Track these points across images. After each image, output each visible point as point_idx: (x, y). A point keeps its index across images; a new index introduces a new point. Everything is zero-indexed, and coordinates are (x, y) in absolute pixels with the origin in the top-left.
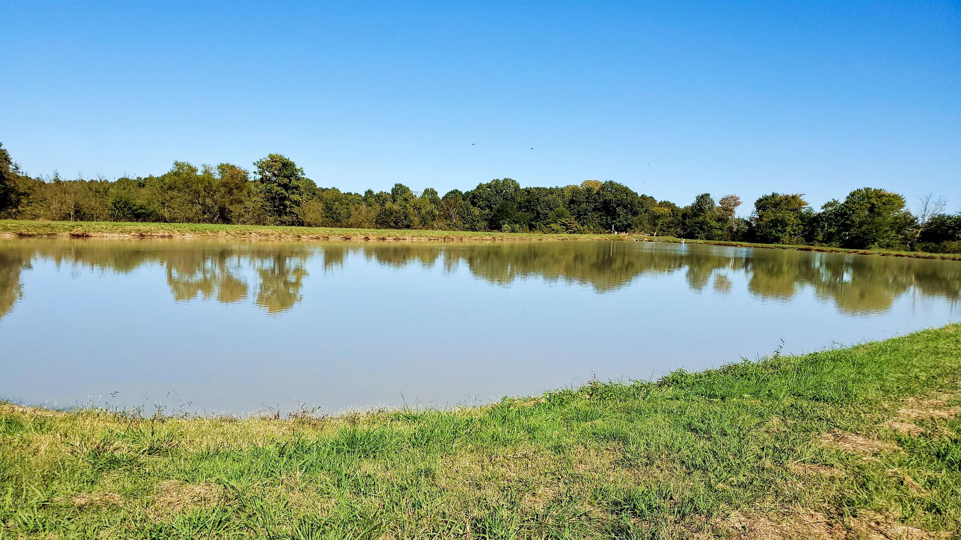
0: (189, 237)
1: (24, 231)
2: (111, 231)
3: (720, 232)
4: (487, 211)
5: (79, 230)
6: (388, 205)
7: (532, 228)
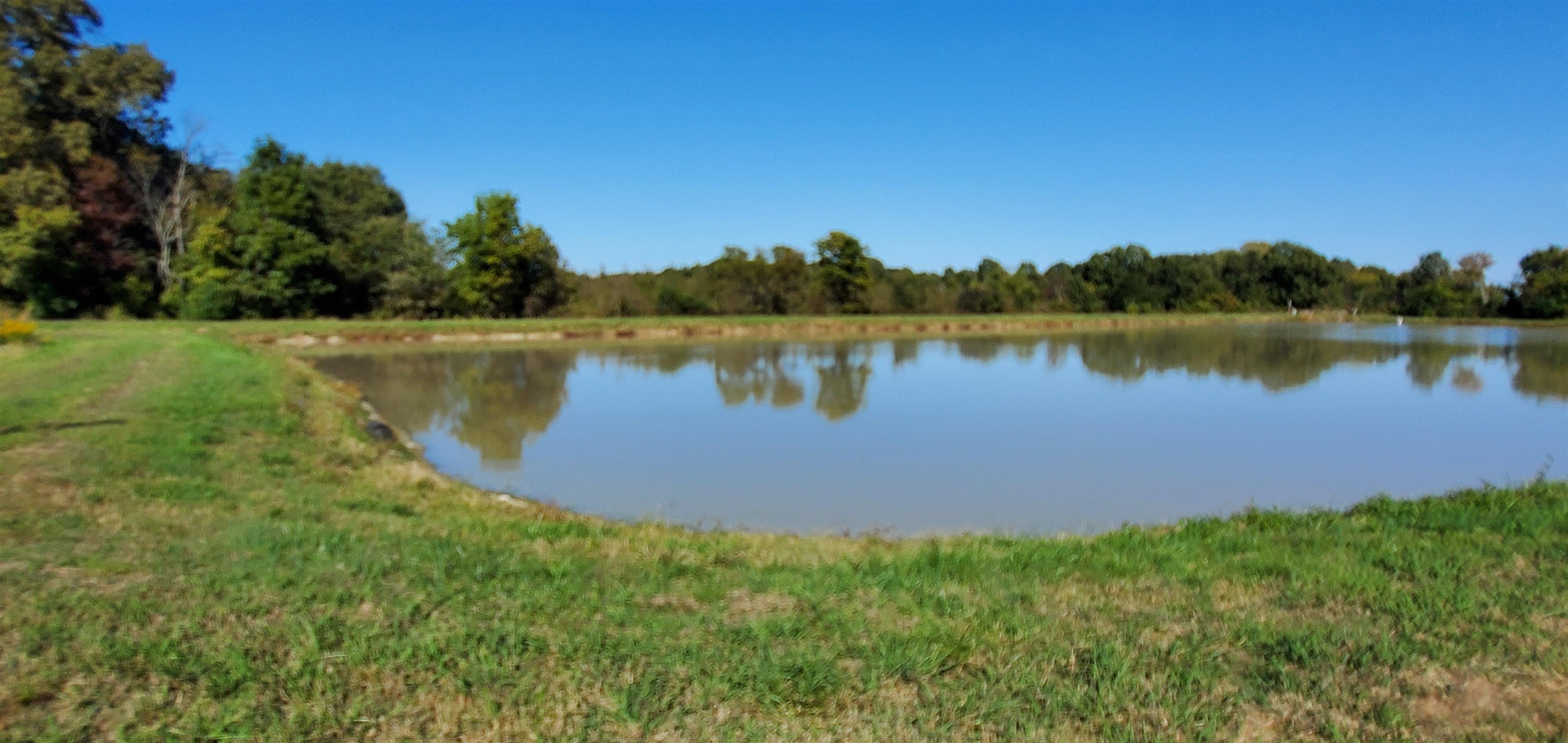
0: (740, 332)
1: (571, 330)
2: (658, 327)
3: (1460, 306)
4: (1105, 287)
5: (624, 328)
6: (974, 284)
7: (1169, 307)
